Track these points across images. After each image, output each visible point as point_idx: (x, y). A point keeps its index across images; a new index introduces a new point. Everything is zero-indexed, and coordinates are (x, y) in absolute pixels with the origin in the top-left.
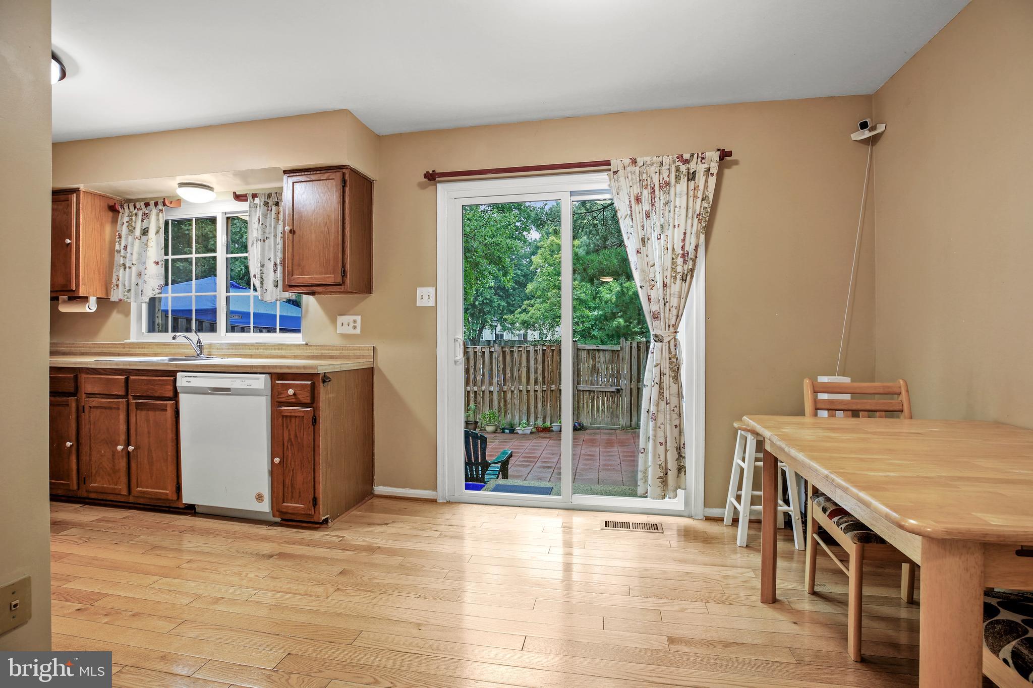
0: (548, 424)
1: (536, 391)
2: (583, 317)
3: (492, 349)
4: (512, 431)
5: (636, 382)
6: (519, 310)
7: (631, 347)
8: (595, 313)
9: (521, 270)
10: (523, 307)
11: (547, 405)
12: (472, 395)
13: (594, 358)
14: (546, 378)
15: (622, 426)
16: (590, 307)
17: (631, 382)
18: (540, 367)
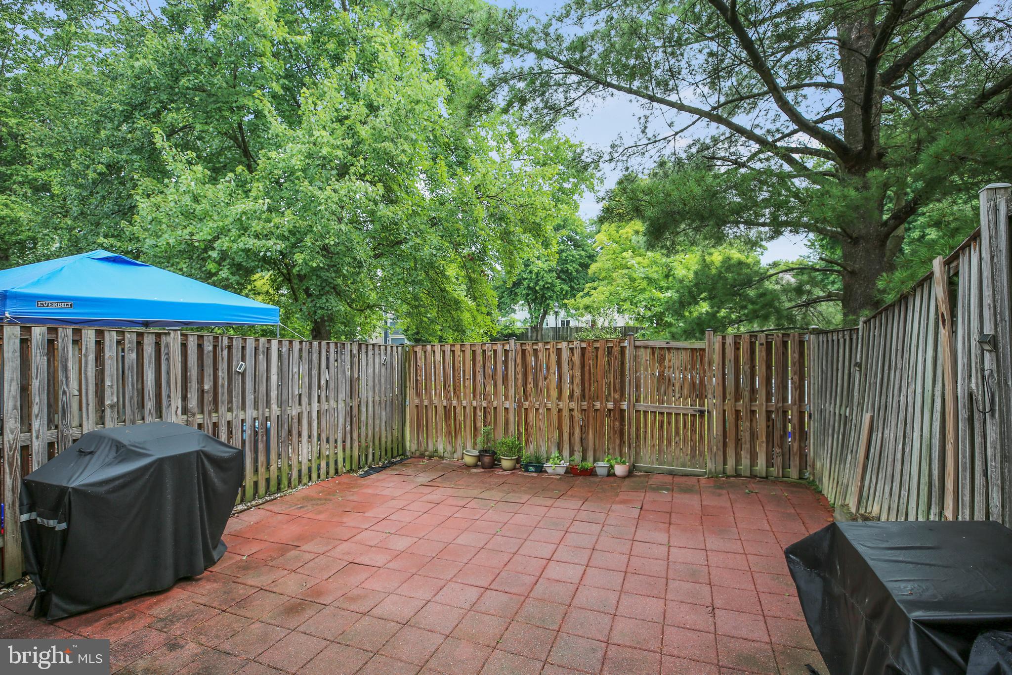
0: (589, 464)
1: (572, 410)
2: (653, 300)
3: (507, 347)
4: (540, 469)
5: (733, 400)
6: (581, 294)
7: (724, 344)
8: (669, 294)
9: (586, 251)
10: (586, 290)
11: (588, 433)
12: (480, 414)
13: (662, 360)
14: (587, 391)
15: (710, 470)
16: (661, 288)
17: (724, 401)
18: (578, 374)
